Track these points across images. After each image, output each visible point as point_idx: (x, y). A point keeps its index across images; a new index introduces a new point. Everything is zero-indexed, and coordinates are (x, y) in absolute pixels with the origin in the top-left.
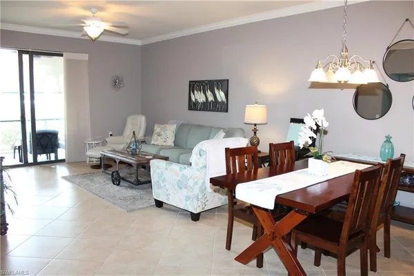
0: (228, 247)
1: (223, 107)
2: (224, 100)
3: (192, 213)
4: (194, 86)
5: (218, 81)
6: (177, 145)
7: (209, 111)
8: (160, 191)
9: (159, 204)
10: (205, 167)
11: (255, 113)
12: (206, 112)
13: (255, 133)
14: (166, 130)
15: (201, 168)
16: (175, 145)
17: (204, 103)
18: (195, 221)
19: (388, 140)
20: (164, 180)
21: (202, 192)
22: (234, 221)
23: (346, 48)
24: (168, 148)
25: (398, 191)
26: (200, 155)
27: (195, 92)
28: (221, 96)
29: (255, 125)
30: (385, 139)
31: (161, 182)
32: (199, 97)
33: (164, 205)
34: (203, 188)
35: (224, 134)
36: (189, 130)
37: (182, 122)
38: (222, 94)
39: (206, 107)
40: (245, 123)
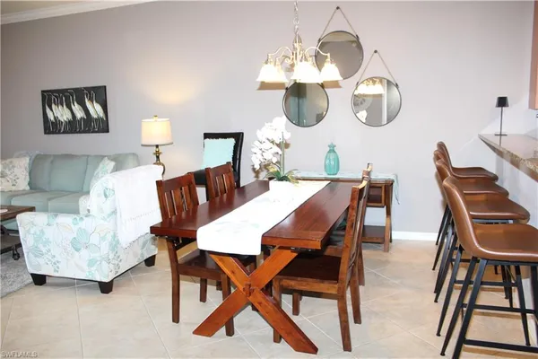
0: (176, 318)
1: (103, 126)
2: (102, 114)
3: (100, 283)
4: (49, 98)
5: (89, 89)
6: (34, 187)
7: (80, 132)
8: (41, 261)
9: (39, 280)
10: (114, 212)
11: (155, 130)
12: (76, 135)
13: (158, 157)
14: (14, 167)
15: (109, 215)
16: (31, 188)
17: (69, 121)
18: (107, 293)
19: (332, 150)
20: (47, 242)
21: (113, 250)
22: (181, 282)
23: (300, 39)
24: (23, 193)
25: (368, 209)
26: (106, 196)
27: (53, 106)
28: (95, 110)
29: (157, 146)
30: (328, 149)
31: (41, 246)
32: (61, 113)
33: (48, 280)
34: (114, 243)
35: (112, 164)
36: (52, 162)
37: (37, 152)
38: (98, 108)
39: (73, 127)
40: (143, 145)
